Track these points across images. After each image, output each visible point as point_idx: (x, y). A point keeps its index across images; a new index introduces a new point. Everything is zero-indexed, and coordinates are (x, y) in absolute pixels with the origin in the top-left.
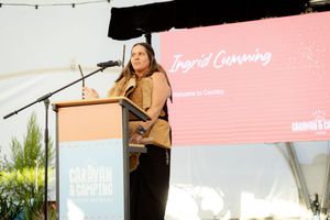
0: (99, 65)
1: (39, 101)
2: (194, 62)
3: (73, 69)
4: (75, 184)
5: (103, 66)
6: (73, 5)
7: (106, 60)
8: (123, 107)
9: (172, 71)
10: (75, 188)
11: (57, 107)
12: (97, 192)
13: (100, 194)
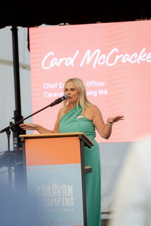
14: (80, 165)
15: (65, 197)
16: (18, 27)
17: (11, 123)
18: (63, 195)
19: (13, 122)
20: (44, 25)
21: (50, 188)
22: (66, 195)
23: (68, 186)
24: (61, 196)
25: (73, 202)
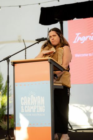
0: (37, 40)
1: (4, 60)
2: (87, 37)
3: (19, 41)
4: (24, 106)
5: (39, 41)
6: (20, 6)
7: (40, 37)
8: (50, 63)
9: (75, 42)
10: (24, 108)
11: (14, 64)
12: (36, 110)
13: (38, 111)
14: (49, 81)
15: (39, 105)
18: (38, 104)
21: (30, 98)
22: (40, 104)
23: (41, 97)
24: (37, 105)
25: (44, 109)
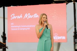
16: (5, 7)
17: (2, 36)
19: (3, 35)
20: (12, 6)
